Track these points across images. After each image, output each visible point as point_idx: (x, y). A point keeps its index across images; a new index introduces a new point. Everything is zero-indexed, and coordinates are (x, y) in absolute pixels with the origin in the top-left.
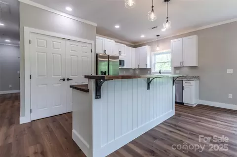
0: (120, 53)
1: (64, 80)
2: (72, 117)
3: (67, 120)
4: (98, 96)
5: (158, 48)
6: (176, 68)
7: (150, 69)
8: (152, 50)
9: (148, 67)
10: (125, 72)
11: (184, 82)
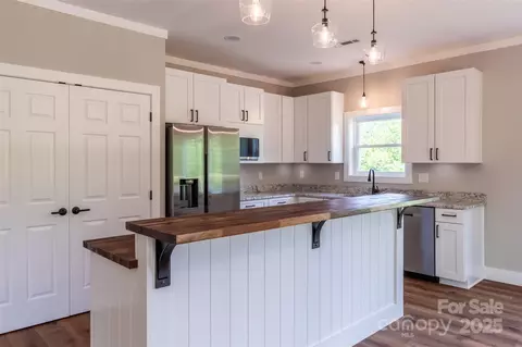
0: (245, 115)
1: (63, 212)
2: (89, 331)
3: (72, 341)
4: (162, 278)
5: (363, 102)
6: (417, 167)
7: (341, 167)
8: (348, 107)
9: (336, 159)
10: (261, 175)
11: (439, 212)
